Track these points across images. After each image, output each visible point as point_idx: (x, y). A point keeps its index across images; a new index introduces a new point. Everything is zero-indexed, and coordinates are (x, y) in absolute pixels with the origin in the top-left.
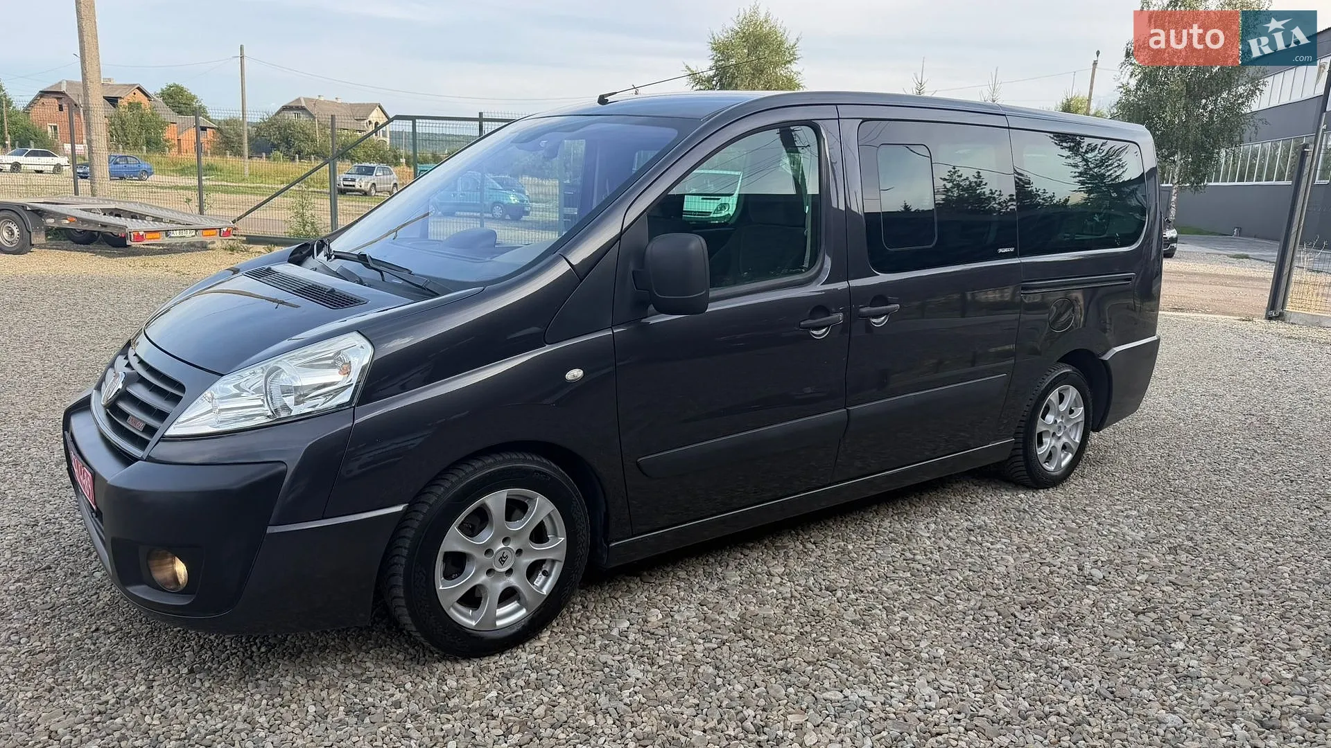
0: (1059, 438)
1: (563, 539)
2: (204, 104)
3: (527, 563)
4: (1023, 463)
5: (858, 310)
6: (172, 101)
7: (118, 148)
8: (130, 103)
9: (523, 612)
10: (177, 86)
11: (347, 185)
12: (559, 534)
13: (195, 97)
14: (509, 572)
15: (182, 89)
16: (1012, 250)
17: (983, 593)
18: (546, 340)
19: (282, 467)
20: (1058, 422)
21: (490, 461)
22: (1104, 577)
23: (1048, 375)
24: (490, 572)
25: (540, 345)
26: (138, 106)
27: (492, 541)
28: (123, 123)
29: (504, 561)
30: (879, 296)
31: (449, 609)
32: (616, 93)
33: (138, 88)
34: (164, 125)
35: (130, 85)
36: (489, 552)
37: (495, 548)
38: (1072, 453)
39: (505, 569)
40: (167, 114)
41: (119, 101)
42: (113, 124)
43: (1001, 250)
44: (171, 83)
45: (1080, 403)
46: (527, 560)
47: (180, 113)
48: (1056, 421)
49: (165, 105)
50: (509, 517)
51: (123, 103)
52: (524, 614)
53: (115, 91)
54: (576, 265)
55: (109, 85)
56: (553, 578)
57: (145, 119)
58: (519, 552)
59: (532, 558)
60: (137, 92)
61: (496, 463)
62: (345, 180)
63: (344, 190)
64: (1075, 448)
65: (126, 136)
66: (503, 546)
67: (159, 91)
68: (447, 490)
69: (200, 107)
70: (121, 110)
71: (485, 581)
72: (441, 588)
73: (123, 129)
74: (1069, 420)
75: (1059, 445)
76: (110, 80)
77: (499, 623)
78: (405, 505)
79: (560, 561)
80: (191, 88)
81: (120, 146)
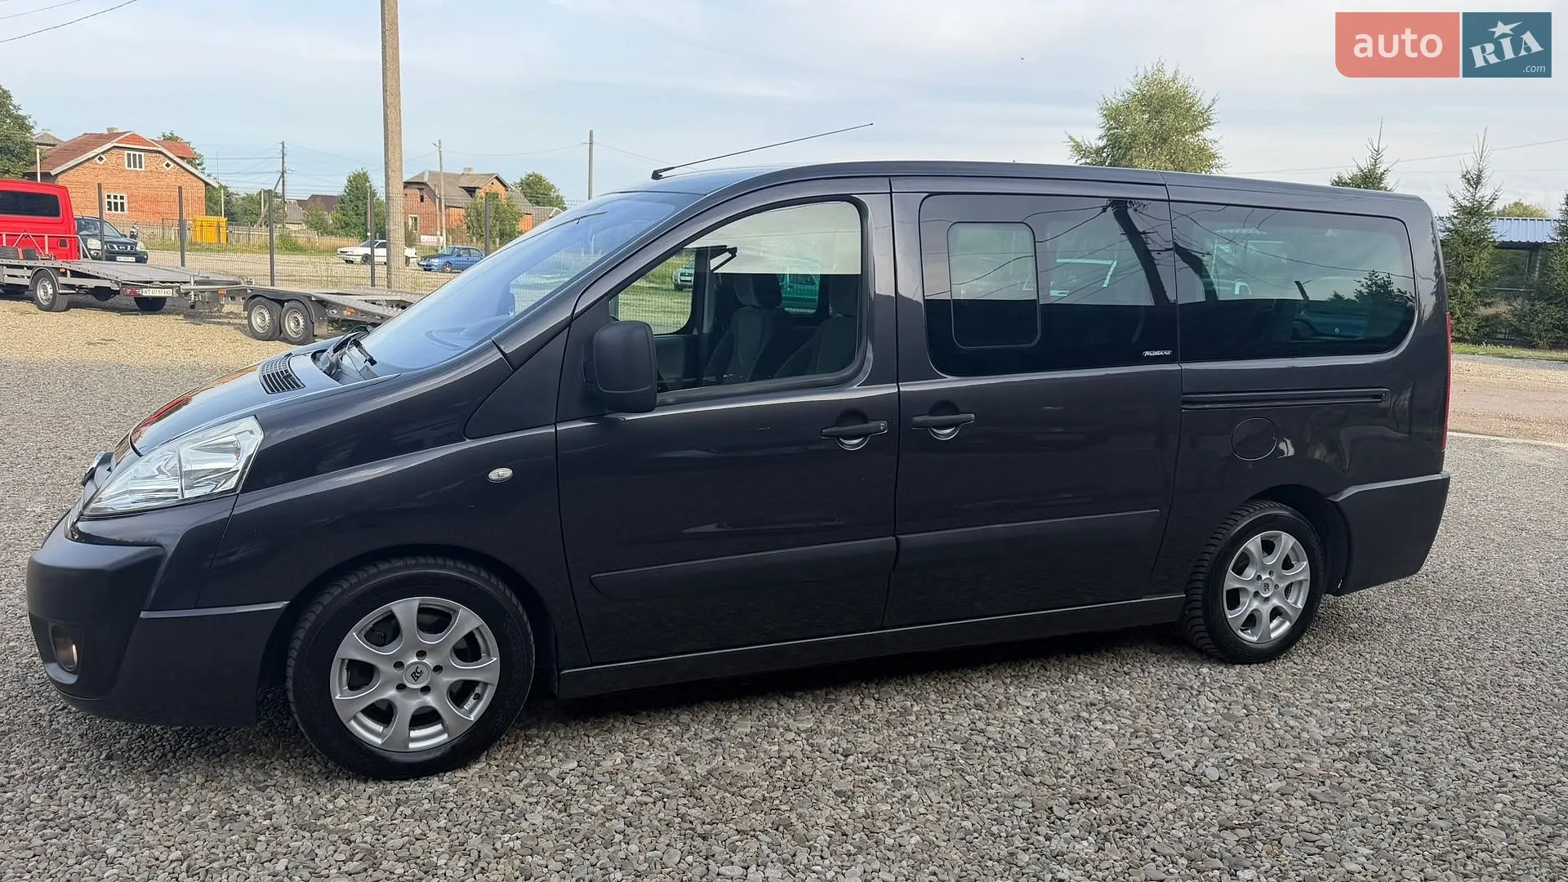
0: (1267, 599)
1: (495, 659)
2: (561, 193)
3: (449, 682)
4: (1203, 628)
5: (911, 418)
6: (530, 191)
7: (472, 241)
8: (487, 194)
9: (445, 737)
10: (536, 176)
11: (684, 281)
12: (492, 653)
13: (553, 187)
14: (426, 690)
15: (540, 179)
16: (1168, 353)
17: (1037, 780)
18: (467, 433)
19: (160, 552)
20: (1264, 577)
21: (400, 564)
22: (1220, 778)
23: (1243, 516)
24: (401, 687)
25: (460, 439)
26: (495, 196)
27: (403, 652)
28: (479, 214)
29: (418, 677)
30: (944, 404)
31: (349, 721)
32: (673, 168)
33: (497, 178)
34: (518, 216)
35: (488, 175)
36: (399, 665)
37: (407, 662)
38: (1290, 622)
39: (419, 686)
40: (523, 205)
41: (477, 190)
42: (469, 215)
43: (1147, 353)
44: (530, 172)
45: (1303, 556)
46: (447, 679)
47: (538, 203)
48: (1259, 577)
49: (523, 197)
50: (424, 627)
51: (480, 193)
52: (446, 740)
53: (474, 181)
54: (509, 354)
55: (469, 175)
56: (484, 703)
57: (501, 209)
58: (438, 669)
59: (454, 677)
60: (495, 181)
61: (406, 567)
62: (682, 274)
63: (681, 285)
64: (1295, 617)
65: (481, 228)
66: (415, 660)
67: (518, 181)
68: (344, 592)
69: (558, 197)
70: (479, 200)
71: (393, 697)
72: (337, 697)
73: (478, 220)
74: (1282, 578)
75: (1266, 609)
76: (470, 169)
77: (412, 746)
78: (286, 603)
79: (492, 684)
80: (550, 177)
81: (474, 238)
